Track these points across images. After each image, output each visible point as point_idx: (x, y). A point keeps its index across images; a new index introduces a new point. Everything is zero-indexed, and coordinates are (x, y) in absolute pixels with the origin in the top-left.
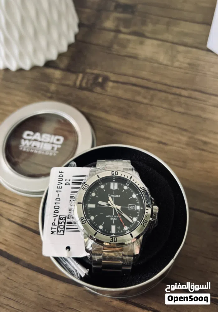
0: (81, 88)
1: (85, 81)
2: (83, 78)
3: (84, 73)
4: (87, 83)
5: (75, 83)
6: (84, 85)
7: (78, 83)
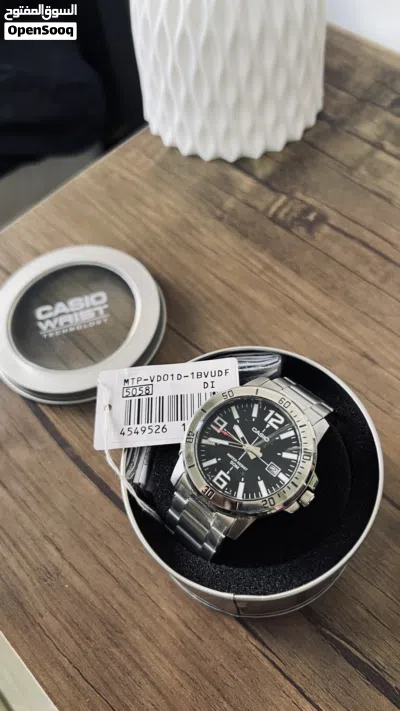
0: (274, 219)
1: (285, 210)
2: (285, 204)
3: (291, 196)
4: (287, 215)
5: (268, 208)
6: (281, 215)
7: (273, 209)
